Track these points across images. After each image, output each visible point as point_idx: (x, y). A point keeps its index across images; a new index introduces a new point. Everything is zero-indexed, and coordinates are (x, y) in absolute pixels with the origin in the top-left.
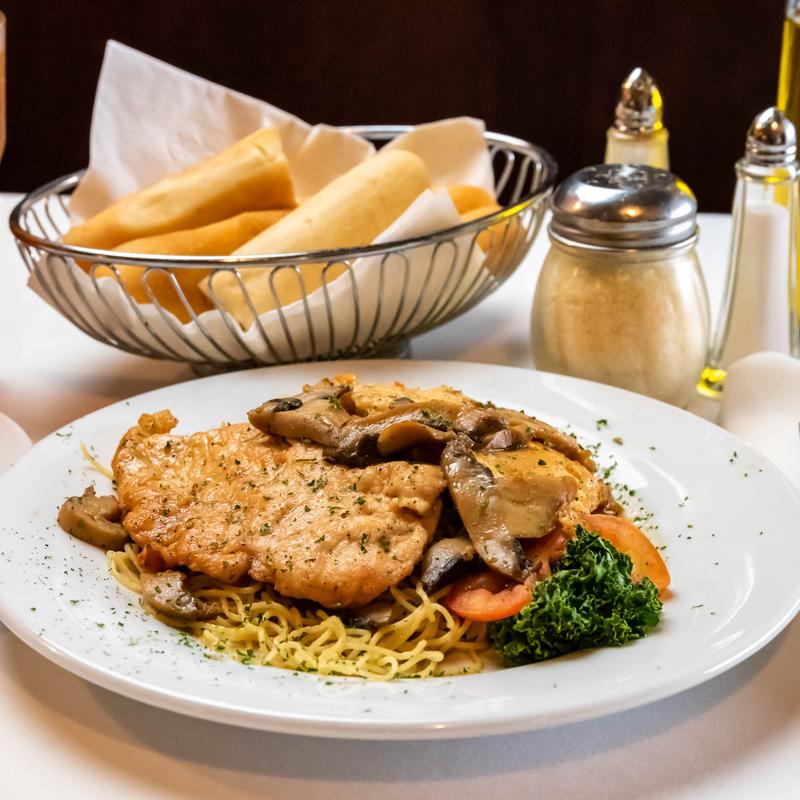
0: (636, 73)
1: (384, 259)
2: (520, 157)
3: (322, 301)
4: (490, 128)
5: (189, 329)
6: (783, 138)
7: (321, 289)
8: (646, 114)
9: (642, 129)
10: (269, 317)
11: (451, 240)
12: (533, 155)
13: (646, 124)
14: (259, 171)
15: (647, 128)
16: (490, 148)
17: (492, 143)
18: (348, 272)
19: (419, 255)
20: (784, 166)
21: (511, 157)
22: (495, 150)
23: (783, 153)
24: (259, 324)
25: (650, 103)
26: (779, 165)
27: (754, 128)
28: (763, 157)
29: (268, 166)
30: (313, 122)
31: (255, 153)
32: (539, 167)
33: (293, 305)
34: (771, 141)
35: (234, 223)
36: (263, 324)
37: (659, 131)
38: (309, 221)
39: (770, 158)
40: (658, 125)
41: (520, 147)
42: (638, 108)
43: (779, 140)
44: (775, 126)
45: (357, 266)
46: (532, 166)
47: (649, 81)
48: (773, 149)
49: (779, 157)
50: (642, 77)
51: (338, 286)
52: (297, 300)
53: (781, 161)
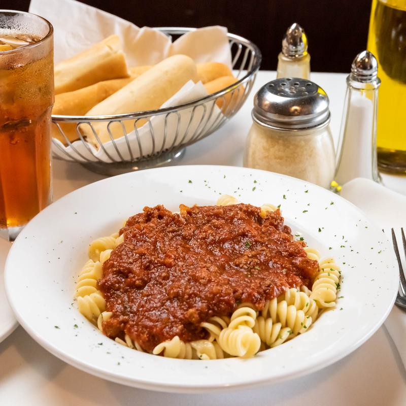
0: (294, 26)
1: (167, 116)
2: (244, 48)
3: (135, 137)
4: (230, 31)
5: (68, 149)
6: (371, 67)
7: (134, 131)
8: (299, 48)
9: (297, 56)
10: (108, 144)
11: (202, 104)
12: (250, 47)
13: (299, 53)
14: (107, 60)
15: (299, 55)
16: (230, 41)
17: (231, 39)
18: (148, 122)
19: (185, 113)
20: (371, 82)
21: (240, 46)
22: (232, 43)
23: (371, 75)
24: (103, 148)
25: (301, 41)
26: (368, 81)
27: (356, 60)
28: (360, 77)
29: (113, 56)
30: (140, 26)
31: (107, 49)
32: (253, 53)
33: (120, 139)
34: (365, 68)
35: (95, 88)
36: (105, 148)
37: (306, 56)
38: (132, 92)
39: (365, 78)
40: (305, 53)
41: (244, 42)
42: (295, 44)
43: (369, 68)
44: (367, 60)
45: (153, 119)
46: (250, 53)
47: (301, 29)
48: (365, 72)
49: (369, 77)
50: (296, 28)
51: (143, 129)
52: (122, 136)
53: (370, 79)
